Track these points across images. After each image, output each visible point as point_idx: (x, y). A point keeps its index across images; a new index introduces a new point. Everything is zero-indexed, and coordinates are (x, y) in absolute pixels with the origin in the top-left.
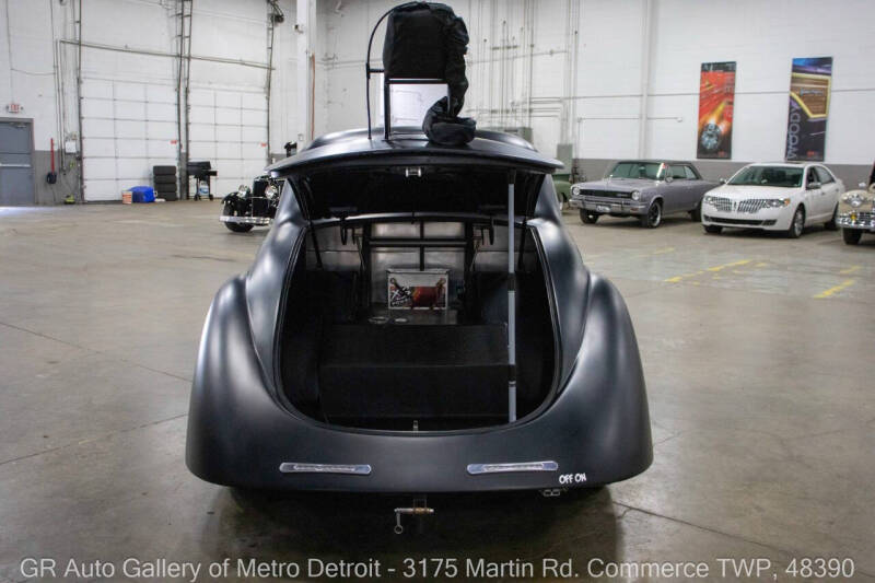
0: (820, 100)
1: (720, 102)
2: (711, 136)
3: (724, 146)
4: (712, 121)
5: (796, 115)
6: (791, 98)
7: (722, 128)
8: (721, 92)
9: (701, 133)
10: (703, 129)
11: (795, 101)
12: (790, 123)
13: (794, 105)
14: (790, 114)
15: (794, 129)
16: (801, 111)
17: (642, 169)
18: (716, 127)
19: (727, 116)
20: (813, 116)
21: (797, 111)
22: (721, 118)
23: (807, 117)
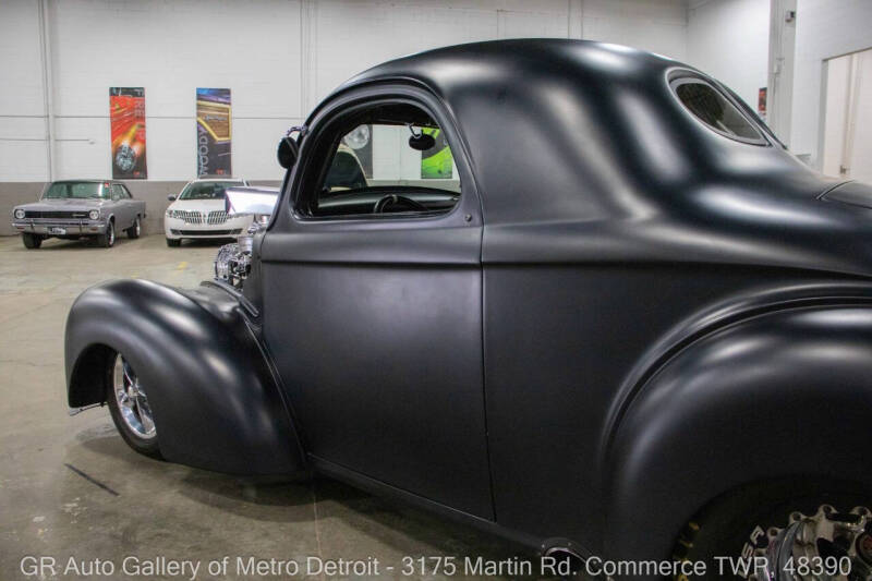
0: (223, 125)
1: (130, 127)
2: (125, 157)
3: (140, 166)
4: (126, 143)
5: (204, 139)
6: (198, 123)
7: (136, 149)
8: (131, 116)
9: (115, 155)
10: (117, 150)
11: (202, 126)
12: (199, 146)
13: (202, 129)
14: (199, 137)
15: (203, 150)
16: (208, 135)
17: (67, 188)
18: (130, 149)
19: (140, 138)
20: (219, 140)
21: (204, 134)
22: (135, 140)
23: (214, 140)
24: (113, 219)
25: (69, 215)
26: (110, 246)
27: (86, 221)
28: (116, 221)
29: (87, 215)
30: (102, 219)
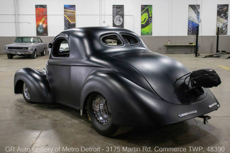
0: (73, 18)
1: (42, 18)
2: (41, 28)
3: (45, 32)
4: (41, 24)
6: (65, 17)
7: (44, 26)
8: (42, 14)
9: (37, 27)
10: (38, 26)
12: (65, 24)
13: (66, 19)
14: (65, 22)
15: (66, 26)
16: (68, 21)
17: (21, 39)
18: (42, 26)
19: (45, 22)
20: (72, 22)
21: (67, 21)
22: (44, 23)
23: (70, 23)
24: (35, 49)
25: (21, 48)
26: (35, 58)
27: (27, 50)
28: (37, 50)
29: (27, 48)
30: (32, 50)
